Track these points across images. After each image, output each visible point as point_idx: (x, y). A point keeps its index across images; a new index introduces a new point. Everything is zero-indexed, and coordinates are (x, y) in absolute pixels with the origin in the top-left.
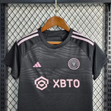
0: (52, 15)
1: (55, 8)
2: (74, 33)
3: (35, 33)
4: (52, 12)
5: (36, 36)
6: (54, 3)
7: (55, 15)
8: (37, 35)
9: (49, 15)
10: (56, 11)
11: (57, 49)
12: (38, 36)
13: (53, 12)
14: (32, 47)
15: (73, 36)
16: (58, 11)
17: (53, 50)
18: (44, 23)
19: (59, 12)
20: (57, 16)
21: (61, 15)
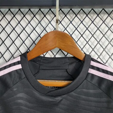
0: (50, 29)
1: (55, 16)
2: (93, 63)
3: (14, 64)
4: (50, 22)
5: (16, 70)
6: (54, 5)
7: (55, 29)
8: (19, 67)
9: (45, 29)
10: (57, 22)
11: (59, 98)
12: (20, 69)
13: (52, 23)
14: (5, 95)
15: (91, 71)
16: (60, 22)
17: (50, 99)
18: (34, 42)
19: (62, 22)
20: (59, 30)
21: (66, 29)
